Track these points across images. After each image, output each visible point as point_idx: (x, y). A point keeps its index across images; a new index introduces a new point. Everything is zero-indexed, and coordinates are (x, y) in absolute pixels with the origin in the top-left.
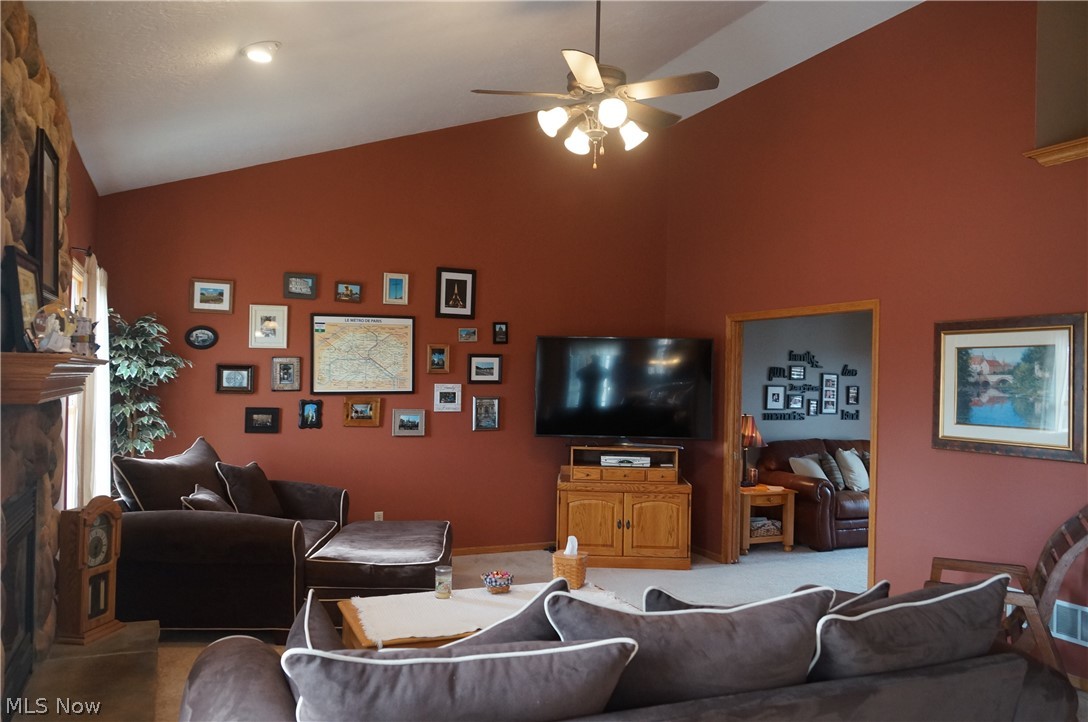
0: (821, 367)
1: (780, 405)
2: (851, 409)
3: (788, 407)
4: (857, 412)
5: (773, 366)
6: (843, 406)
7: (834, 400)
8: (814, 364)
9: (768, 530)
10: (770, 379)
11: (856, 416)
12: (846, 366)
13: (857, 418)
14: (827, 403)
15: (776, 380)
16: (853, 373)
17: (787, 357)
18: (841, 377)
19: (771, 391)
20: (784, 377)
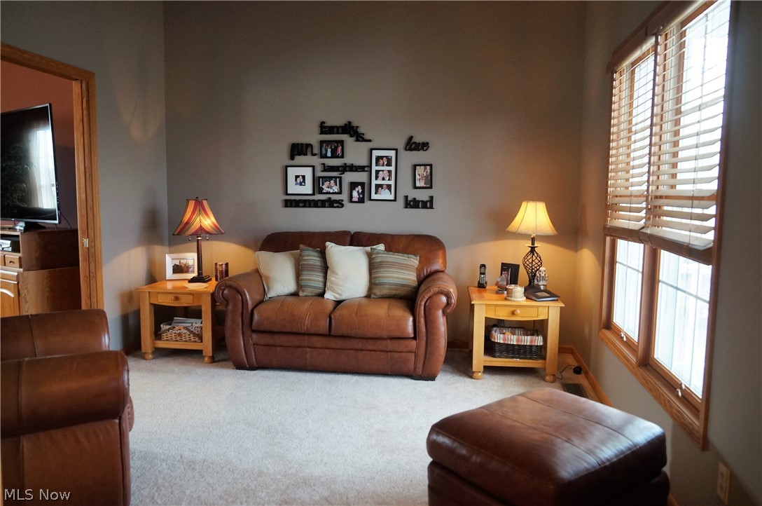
0: (370, 141)
1: (308, 188)
2: (423, 196)
3: (321, 192)
4: (432, 197)
5: (296, 141)
6: (406, 190)
7: (392, 183)
8: (359, 137)
9: (180, 334)
10: (292, 158)
11: (428, 204)
12: (411, 138)
13: (431, 207)
14: (378, 186)
15: (299, 159)
16: (424, 146)
17: (317, 129)
18: (403, 153)
19: (292, 172)
20: (314, 155)
